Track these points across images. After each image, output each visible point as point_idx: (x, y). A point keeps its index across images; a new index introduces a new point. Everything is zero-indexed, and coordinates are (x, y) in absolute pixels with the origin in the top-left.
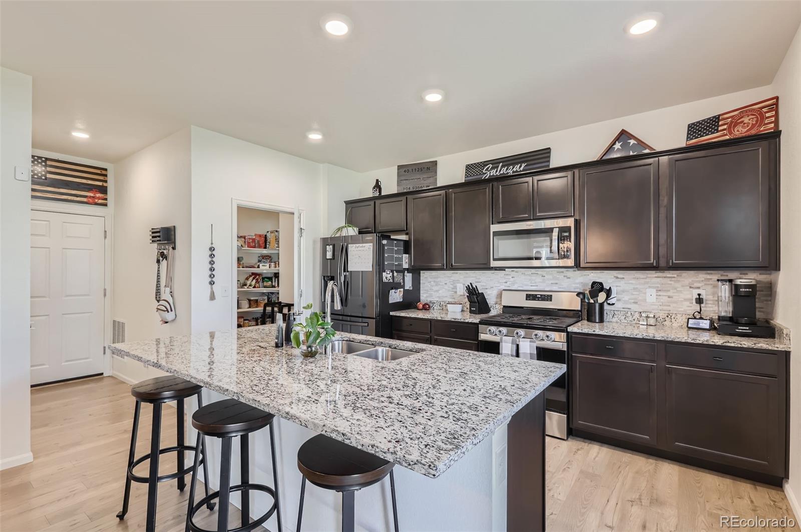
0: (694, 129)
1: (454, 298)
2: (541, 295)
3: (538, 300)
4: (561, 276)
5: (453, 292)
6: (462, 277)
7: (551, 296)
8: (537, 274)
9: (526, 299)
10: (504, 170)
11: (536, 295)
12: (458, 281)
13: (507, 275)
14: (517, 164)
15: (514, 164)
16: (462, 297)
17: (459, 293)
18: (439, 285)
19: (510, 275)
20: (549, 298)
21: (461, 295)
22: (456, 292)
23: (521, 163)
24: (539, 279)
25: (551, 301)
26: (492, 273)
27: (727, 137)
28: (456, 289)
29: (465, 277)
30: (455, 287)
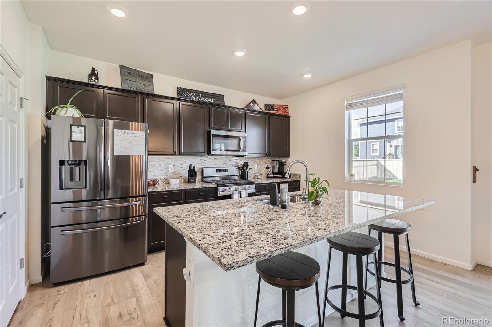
0: (267, 107)
1: (167, 175)
2: (223, 169)
3: (222, 172)
4: (227, 160)
5: (166, 171)
6: (173, 160)
7: (227, 170)
8: (217, 158)
9: (216, 172)
10: (203, 99)
11: (220, 170)
12: (170, 164)
13: (202, 159)
14: (210, 98)
15: (209, 98)
16: (173, 174)
17: (170, 172)
18: (154, 166)
19: (203, 159)
20: (226, 171)
21: (172, 173)
22: (168, 171)
23: (212, 98)
24: (218, 161)
25: (227, 172)
26: (193, 158)
27: (277, 113)
28: (169, 169)
29: (175, 161)
30: (168, 168)
